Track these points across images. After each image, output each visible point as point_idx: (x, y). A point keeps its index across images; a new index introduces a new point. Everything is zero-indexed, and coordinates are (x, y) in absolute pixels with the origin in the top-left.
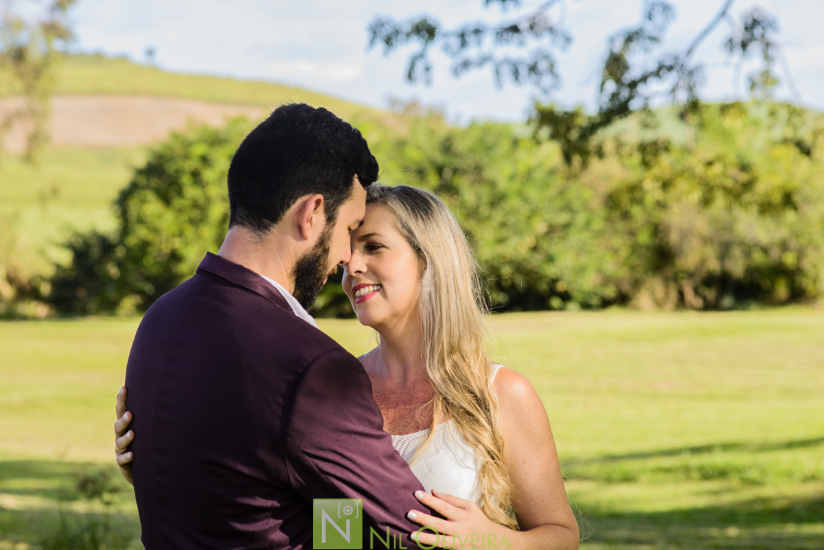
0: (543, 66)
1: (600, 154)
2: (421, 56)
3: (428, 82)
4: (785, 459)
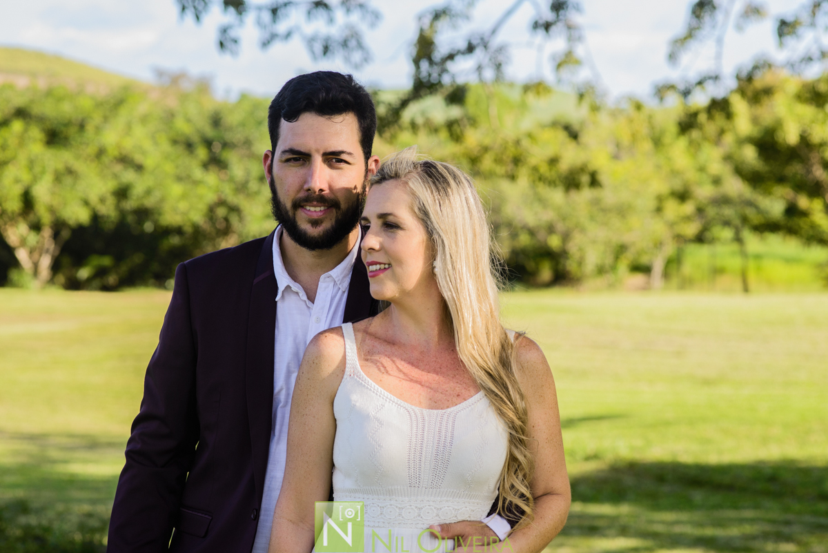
0: (352, 42)
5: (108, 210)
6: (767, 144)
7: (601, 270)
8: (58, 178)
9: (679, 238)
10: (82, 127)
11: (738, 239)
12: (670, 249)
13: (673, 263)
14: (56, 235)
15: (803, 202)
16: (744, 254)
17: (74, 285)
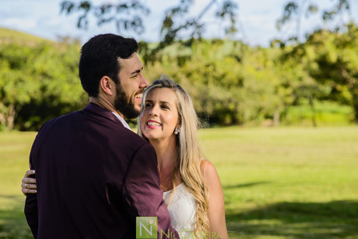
0: (137, 22)
1: (160, 60)
2: (84, 16)
3: (86, 29)
4: (238, 192)
5: (38, 97)
6: (323, 62)
7: (252, 119)
8: (16, 83)
9: (286, 104)
10: (25, 61)
11: (311, 103)
12: (282, 109)
13: (283, 115)
14: (15, 108)
15: (339, 87)
16: (313, 110)
17: (23, 129)
